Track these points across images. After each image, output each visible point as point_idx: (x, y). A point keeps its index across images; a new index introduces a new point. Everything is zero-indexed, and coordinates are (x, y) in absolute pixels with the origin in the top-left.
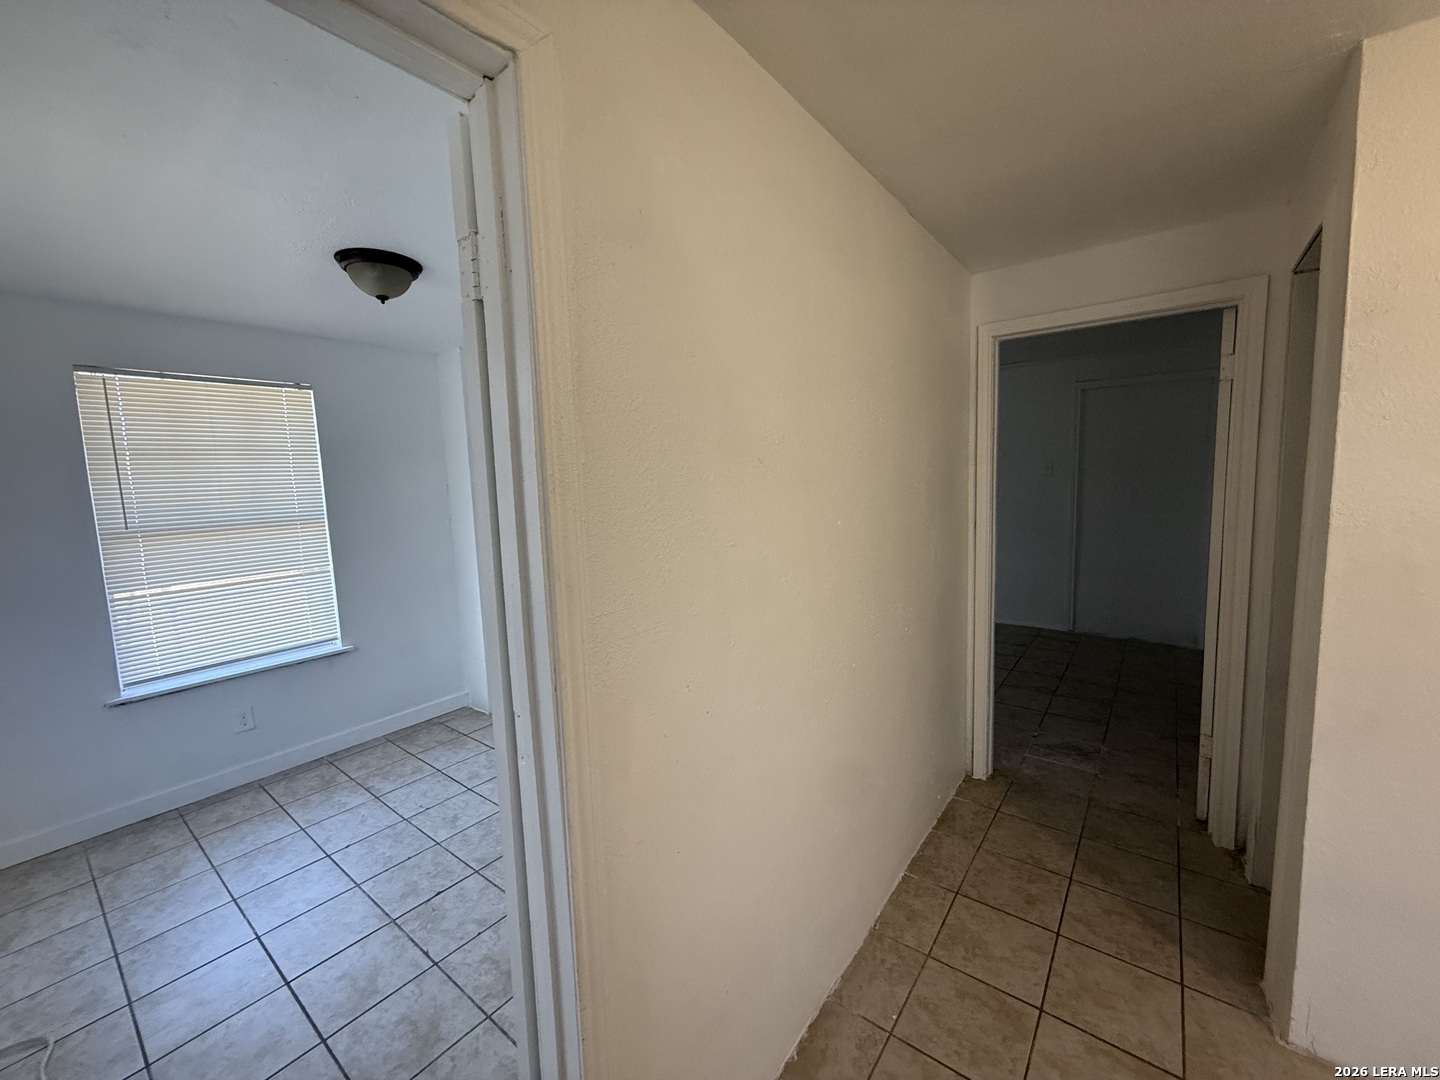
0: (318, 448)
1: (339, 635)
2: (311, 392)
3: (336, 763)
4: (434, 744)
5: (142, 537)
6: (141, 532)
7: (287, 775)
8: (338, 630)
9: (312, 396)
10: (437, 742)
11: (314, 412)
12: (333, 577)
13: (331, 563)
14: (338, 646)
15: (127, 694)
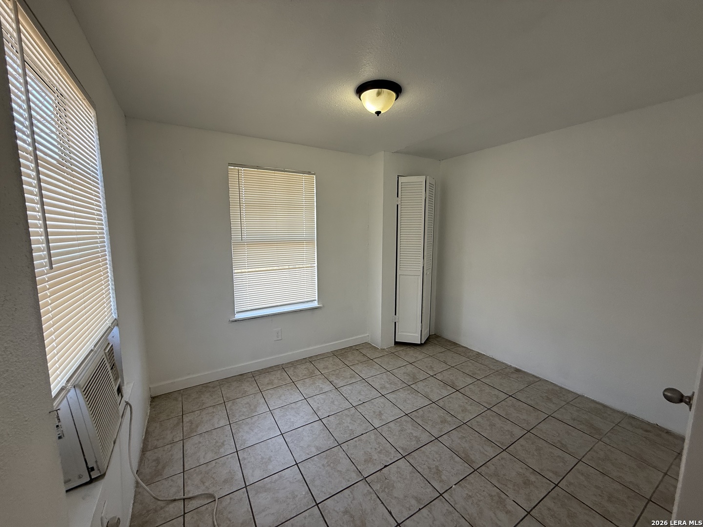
0: (315, 205)
1: (317, 298)
2: (315, 176)
3: (313, 362)
4: (357, 362)
5: (247, 244)
6: (247, 242)
7: (294, 364)
8: (317, 296)
9: (315, 178)
10: (358, 361)
11: (315, 186)
12: (316, 270)
13: (316, 262)
14: (315, 304)
15: (238, 316)
